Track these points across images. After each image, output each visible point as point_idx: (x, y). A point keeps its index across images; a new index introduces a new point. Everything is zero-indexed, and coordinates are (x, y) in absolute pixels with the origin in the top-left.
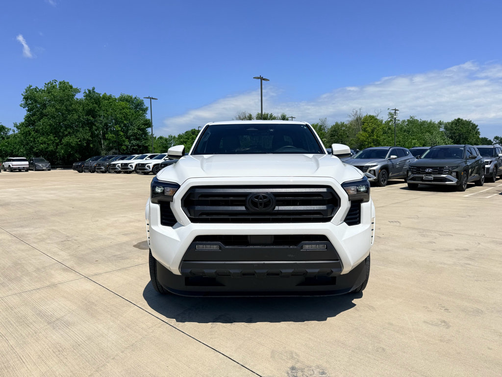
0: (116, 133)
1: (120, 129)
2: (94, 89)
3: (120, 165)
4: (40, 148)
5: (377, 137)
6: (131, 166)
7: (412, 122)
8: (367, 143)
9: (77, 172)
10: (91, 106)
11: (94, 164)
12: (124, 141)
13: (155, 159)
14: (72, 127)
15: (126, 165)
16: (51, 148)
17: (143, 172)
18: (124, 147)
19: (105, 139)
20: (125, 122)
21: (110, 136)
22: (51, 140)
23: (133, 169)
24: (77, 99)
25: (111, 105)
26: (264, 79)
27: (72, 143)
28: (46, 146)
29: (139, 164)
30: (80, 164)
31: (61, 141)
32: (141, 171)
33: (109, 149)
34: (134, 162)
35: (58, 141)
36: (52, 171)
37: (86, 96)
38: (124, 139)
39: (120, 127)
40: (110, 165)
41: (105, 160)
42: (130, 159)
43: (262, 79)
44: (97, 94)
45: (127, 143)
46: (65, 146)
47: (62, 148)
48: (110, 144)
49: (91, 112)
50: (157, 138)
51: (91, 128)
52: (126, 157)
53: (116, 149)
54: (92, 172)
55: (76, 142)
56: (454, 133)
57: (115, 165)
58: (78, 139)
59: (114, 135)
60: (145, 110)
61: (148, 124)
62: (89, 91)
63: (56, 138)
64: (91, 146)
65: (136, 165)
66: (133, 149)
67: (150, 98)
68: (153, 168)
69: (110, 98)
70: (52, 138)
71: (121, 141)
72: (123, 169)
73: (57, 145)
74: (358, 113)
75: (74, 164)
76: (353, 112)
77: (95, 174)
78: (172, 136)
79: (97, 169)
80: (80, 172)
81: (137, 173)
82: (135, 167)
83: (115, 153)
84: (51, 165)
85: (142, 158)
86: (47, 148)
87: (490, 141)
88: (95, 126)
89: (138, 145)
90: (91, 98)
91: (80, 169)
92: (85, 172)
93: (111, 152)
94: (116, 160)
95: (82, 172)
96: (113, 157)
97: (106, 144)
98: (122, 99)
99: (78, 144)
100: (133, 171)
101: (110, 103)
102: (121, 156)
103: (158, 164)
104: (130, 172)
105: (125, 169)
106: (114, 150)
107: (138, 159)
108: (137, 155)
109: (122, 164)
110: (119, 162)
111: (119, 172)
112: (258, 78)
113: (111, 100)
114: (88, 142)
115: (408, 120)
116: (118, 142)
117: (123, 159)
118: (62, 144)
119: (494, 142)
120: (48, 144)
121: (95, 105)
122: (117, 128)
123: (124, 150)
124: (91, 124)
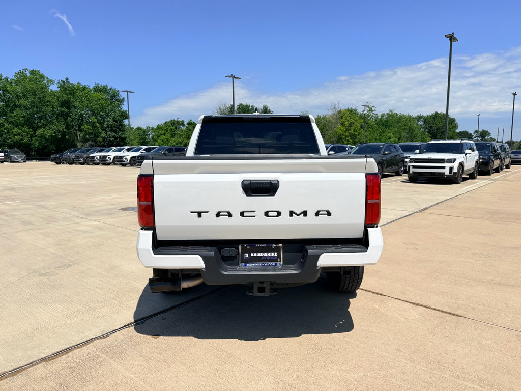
0: (93, 125)
1: (96, 120)
2: (67, 79)
3: (98, 157)
4: (14, 139)
5: (354, 131)
6: (110, 158)
7: (391, 115)
8: (344, 137)
9: (55, 163)
10: (65, 97)
11: (73, 156)
12: (100, 133)
13: (132, 151)
14: (46, 119)
15: (105, 157)
16: (26, 140)
17: (120, 164)
18: (100, 139)
19: (80, 130)
20: (101, 113)
21: (86, 127)
22: (25, 131)
23: (112, 161)
24: (52, 91)
25: (87, 96)
26: (235, 78)
27: (46, 135)
28: (20, 137)
29: (117, 156)
30: (58, 156)
31: (35, 133)
32: (118, 163)
33: (85, 141)
34: (112, 154)
35: (33, 132)
36: (28, 163)
37: (60, 87)
38: (100, 130)
39: (96, 118)
40: (88, 157)
41: (83, 152)
42: (108, 151)
43: (234, 77)
44: (72, 84)
45: (103, 135)
46: (39, 137)
47: (36, 140)
48: (86, 135)
49: (66, 104)
50: (135, 128)
51: (66, 120)
52: (104, 150)
53: (92, 141)
54: (70, 164)
55: (51, 133)
56: (432, 127)
57: (93, 157)
58: (53, 130)
59: (89, 127)
60: (122, 101)
61: (125, 116)
62: (63, 82)
63: (30, 130)
64: (67, 137)
65: (114, 157)
66: (110, 141)
67: (127, 91)
68: (130, 160)
69: (84, 88)
70: (27, 130)
71: (97, 132)
72: (101, 161)
73: (32, 137)
74: (337, 107)
75: (51, 156)
76: (332, 105)
77: (74, 166)
78: (149, 128)
79: (76, 161)
80: (57, 163)
81: (115, 165)
82: (113, 159)
83: (92, 146)
84: (27, 156)
85: (120, 150)
86: (22, 140)
87: (471, 134)
88: (70, 117)
89: (114, 137)
90: (65, 89)
91: (59, 161)
92: (63, 164)
93: (87, 144)
94: (94, 152)
95: (60, 164)
96: (91, 149)
97: (82, 135)
98: (97, 89)
99: (52, 136)
100: (111, 163)
101: (85, 93)
102: (99, 149)
103: (135, 157)
104: (109, 164)
105: (104, 162)
106: (90, 142)
107: (115, 151)
108: (114, 148)
109: (100, 156)
110: (98, 155)
111: (98, 164)
112: (230, 77)
113: (86, 91)
114: (64, 134)
115: (388, 114)
116: (95, 134)
117: (101, 151)
118: (37, 136)
119: (475, 136)
120: (22, 135)
121: (70, 96)
122: (93, 119)
123: (100, 142)
124: (65, 116)
